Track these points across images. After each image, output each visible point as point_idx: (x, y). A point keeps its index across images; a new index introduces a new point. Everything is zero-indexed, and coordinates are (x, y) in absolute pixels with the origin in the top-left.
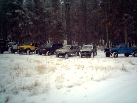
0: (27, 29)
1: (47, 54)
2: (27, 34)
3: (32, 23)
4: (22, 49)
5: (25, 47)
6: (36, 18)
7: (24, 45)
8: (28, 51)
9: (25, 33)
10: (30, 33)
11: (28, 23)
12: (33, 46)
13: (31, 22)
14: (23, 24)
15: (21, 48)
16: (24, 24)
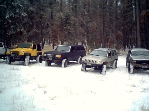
0: (18, 23)
1: (63, 65)
2: (19, 30)
3: (26, 15)
4: (16, 54)
5: (21, 51)
6: (31, 8)
7: (18, 47)
8: (27, 59)
9: (15, 29)
10: (23, 29)
11: (20, 15)
12: (35, 50)
13: (24, 13)
14: (12, 14)
15: (14, 53)
16: (14, 15)
